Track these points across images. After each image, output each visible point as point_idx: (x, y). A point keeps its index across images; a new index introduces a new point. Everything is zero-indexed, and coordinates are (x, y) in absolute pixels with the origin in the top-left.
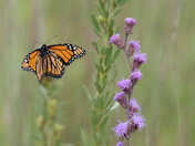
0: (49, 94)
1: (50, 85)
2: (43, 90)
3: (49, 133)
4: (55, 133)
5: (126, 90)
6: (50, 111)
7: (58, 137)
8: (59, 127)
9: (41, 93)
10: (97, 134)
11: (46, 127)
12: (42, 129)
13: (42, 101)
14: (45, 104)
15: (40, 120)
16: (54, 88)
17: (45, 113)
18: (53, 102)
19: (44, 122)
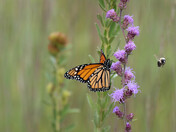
0: (58, 63)
1: (59, 55)
2: (53, 60)
3: (58, 98)
4: (64, 99)
7: (66, 102)
8: (67, 93)
9: (51, 62)
10: (101, 99)
11: (56, 93)
12: (51, 95)
13: (52, 70)
14: (55, 72)
15: (49, 86)
16: (63, 58)
17: (54, 80)
19: (53, 89)
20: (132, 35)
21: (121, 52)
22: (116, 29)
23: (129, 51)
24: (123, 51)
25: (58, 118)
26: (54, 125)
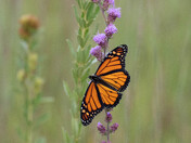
0: (31, 48)
2: (25, 45)
3: (30, 87)
4: (36, 86)
5: (101, 44)
6: (31, 65)
8: (40, 81)
9: (22, 48)
11: (28, 81)
12: (23, 83)
14: (26, 58)
15: (21, 74)
17: (26, 67)
18: (33, 57)
19: (25, 77)
20: (113, 17)
21: (101, 36)
22: (94, 11)
23: (109, 35)
24: (104, 35)
25: (31, 108)
26: (26, 115)
